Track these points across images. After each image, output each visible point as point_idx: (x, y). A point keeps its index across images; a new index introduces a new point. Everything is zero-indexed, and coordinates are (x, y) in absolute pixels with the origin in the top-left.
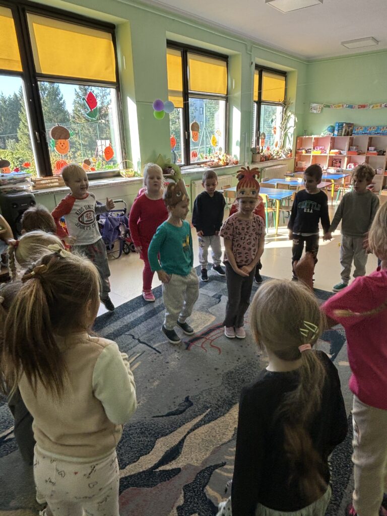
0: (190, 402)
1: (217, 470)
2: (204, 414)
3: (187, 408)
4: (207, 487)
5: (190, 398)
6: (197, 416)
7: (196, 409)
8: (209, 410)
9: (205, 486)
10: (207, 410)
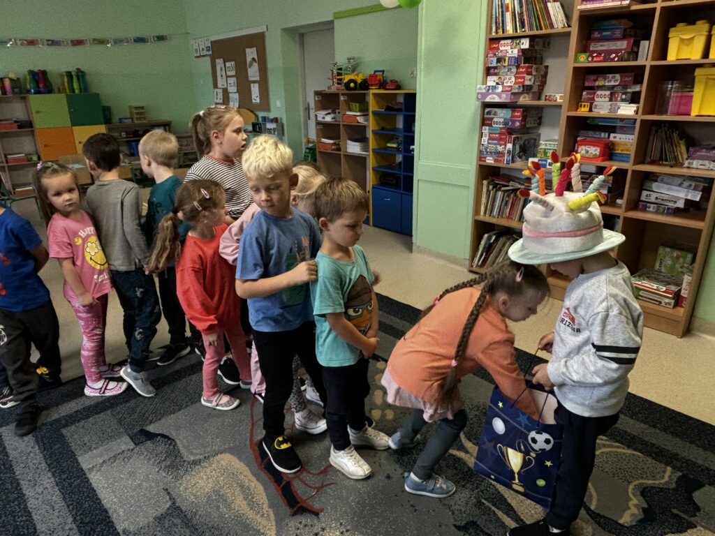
0: (467, 524)
1: (593, 508)
2: (493, 508)
3: (482, 531)
4: (621, 521)
5: (458, 524)
6: (498, 518)
7: (484, 517)
8: (483, 501)
9: (620, 524)
10: (484, 503)
